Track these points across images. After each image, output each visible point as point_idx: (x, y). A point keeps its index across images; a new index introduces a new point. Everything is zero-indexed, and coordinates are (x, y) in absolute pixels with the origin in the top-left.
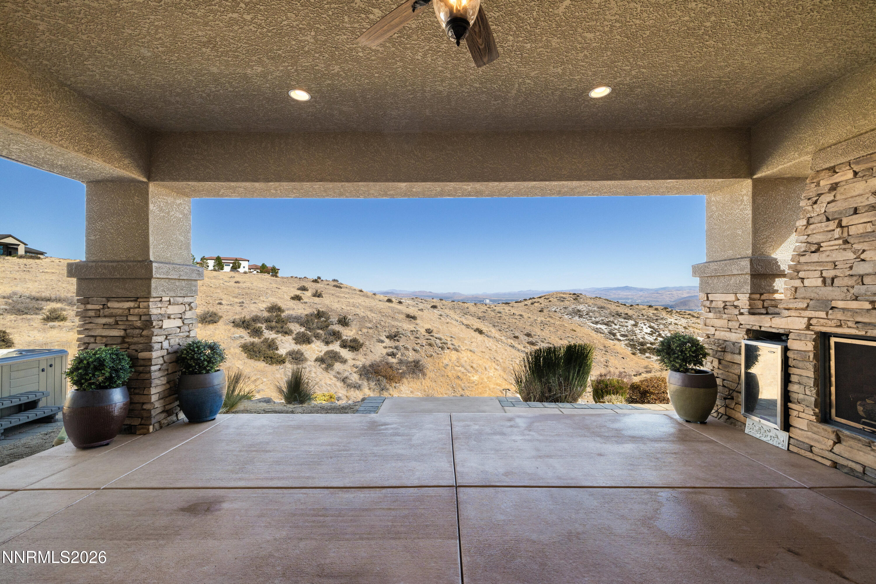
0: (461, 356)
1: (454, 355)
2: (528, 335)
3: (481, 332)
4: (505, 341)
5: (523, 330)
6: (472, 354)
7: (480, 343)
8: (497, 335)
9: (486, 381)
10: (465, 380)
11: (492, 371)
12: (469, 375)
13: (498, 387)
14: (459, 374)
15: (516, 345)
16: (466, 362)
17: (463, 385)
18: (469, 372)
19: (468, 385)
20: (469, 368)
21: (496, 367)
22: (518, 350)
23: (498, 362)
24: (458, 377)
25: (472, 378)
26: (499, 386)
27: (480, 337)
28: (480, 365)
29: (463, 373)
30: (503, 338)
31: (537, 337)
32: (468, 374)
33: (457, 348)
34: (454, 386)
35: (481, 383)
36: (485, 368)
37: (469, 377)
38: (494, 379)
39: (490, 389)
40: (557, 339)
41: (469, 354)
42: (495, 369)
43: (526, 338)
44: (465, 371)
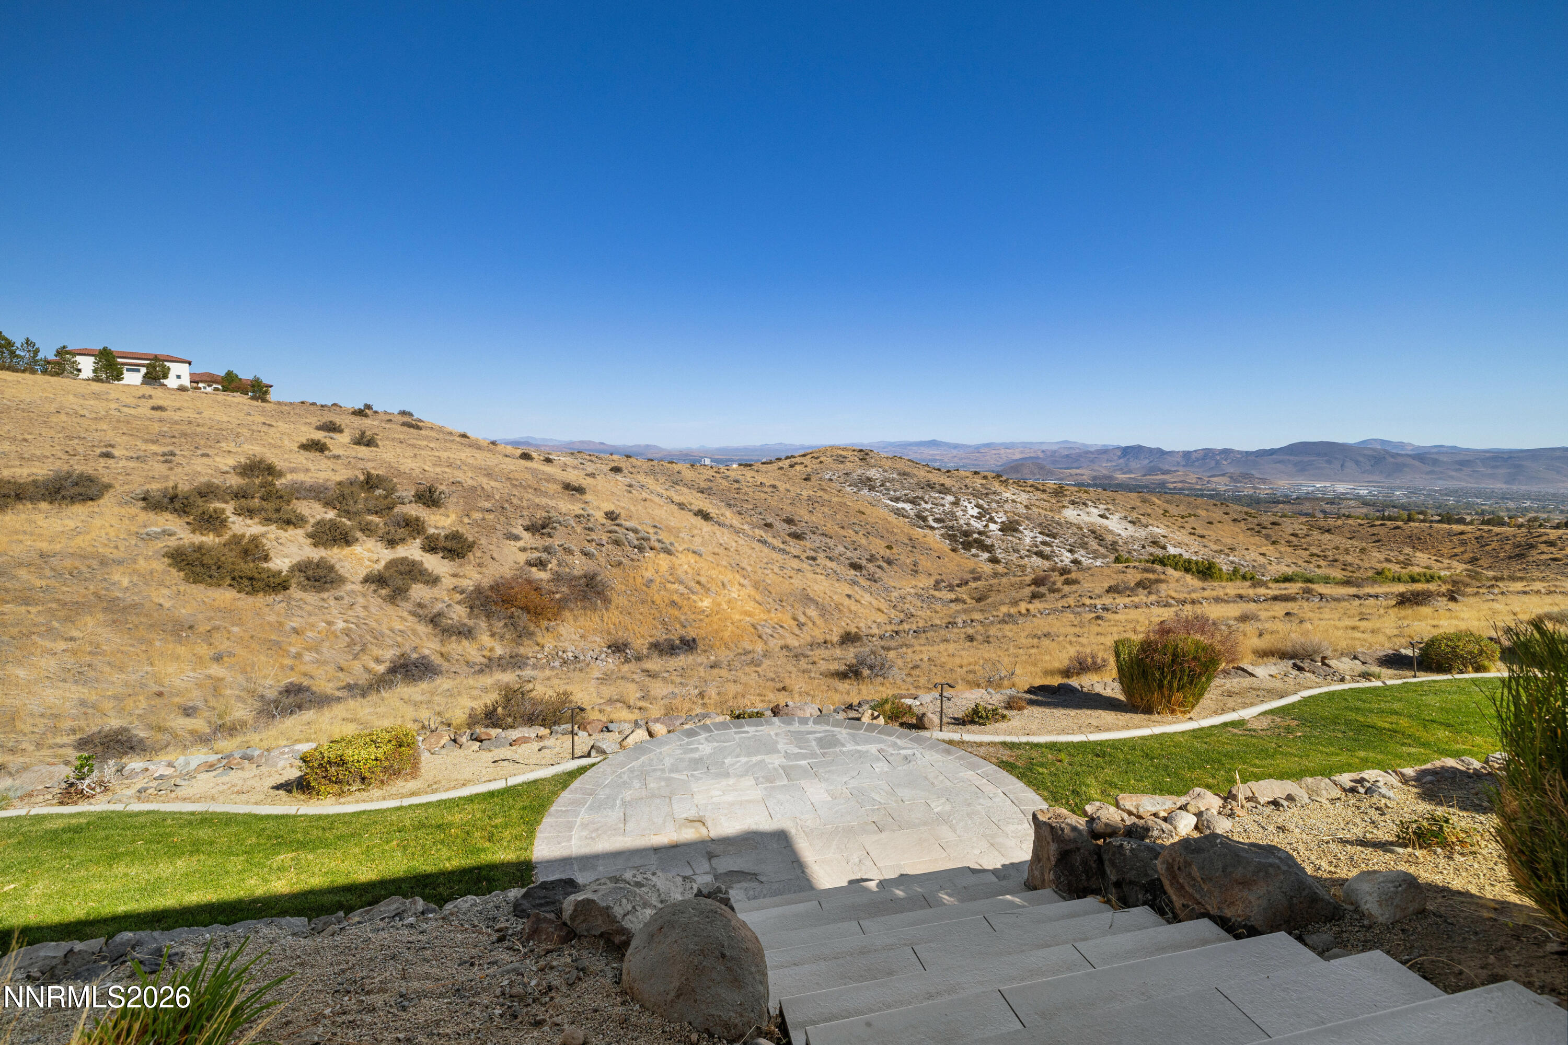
0: (677, 562)
1: (663, 561)
2: (789, 521)
3: (706, 517)
4: (751, 533)
5: (780, 513)
6: (697, 558)
7: (707, 537)
8: (736, 521)
9: (725, 607)
10: (687, 608)
11: (734, 589)
12: (694, 597)
13: (748, 619)
14: (675, 597)
15: (770, 540)
16: (687, 573)
17: (683, 618)
18: (693, 593)
19: (693, 616)
20: (692, 584)
21: (742, 581)
22: (774, 548)
23: (745, 572)
24: (674, 604)
25: (700, 604)
26: (750, 616)
27: (706, 527)
28: (712, 579)
29: (682, 594)
30: (746, 527)
31: (804, 524)
32: (691, 596)
33: (669, 547)
34: (666, 620)
35: (717, 613)
36: (723, 584)
37: (695, 601)
38: (740, 603)
39: (733, 623)
40: (836, 528)
41: (692, 558)
42: (740, 584)
43: (786, 526)
44: (686, 591)
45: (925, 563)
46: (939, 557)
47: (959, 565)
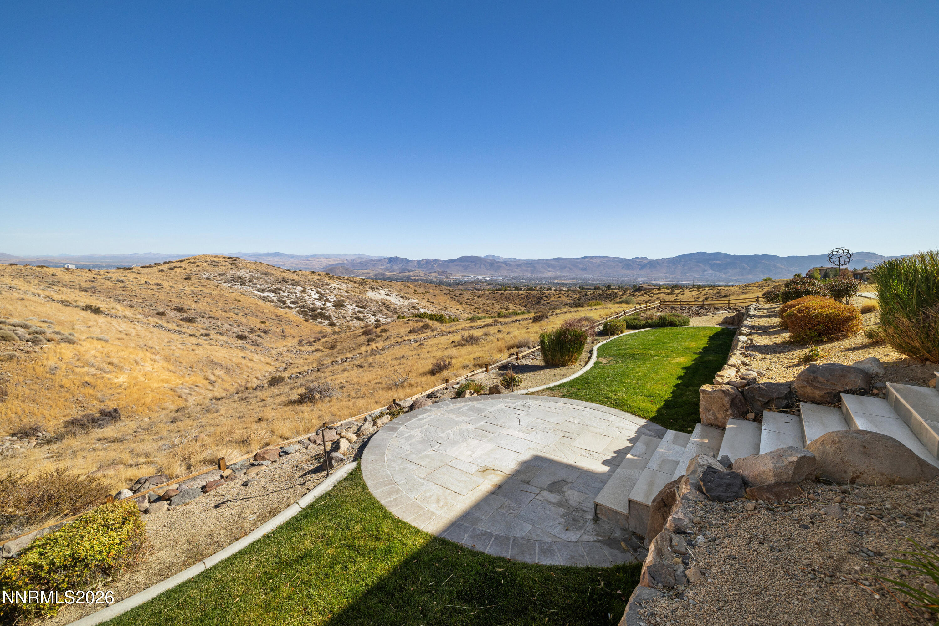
0: (82, 349)
1: (67, 351)
2: (180, 310)
3: (96, 311)
4: (145, 321)
5: (169, 304)
6: (104, 344)
7: (104, 326)
8: (129, 313)
9: (142, 379)
10: (102, 386)
11: (147, 364)
12: (108, 376)
13: (166, 385)
14: (87, 379)
15: (165, 325)
16: (96, 357)
17: (99, 395)
18: (106, 372)
19: (111, 391)
20: (104, 365)
21: (153, 357)
22: (170, 331)
23: (154, 350)
24: (87, 384)
25: (115, 380)
26: (167, 382)
27: (101, 319)
28: (124, 359)
29: (94, 375)
30: (139, 316)
31: (193, 311)
32: (104, 375)
33: (70, 337)
34: (81, 399)
35: (135, 385)
36: (136, 362)
37: (109, 379)
38: (156, 374)
39: (152, 391)
40: (220, 312)
41: (98, 345)
42: (152, 360)
43: (178, 314)
44: (98, 372)
45: (289, 330)
46: (298, 326)
47: (311, 330)
